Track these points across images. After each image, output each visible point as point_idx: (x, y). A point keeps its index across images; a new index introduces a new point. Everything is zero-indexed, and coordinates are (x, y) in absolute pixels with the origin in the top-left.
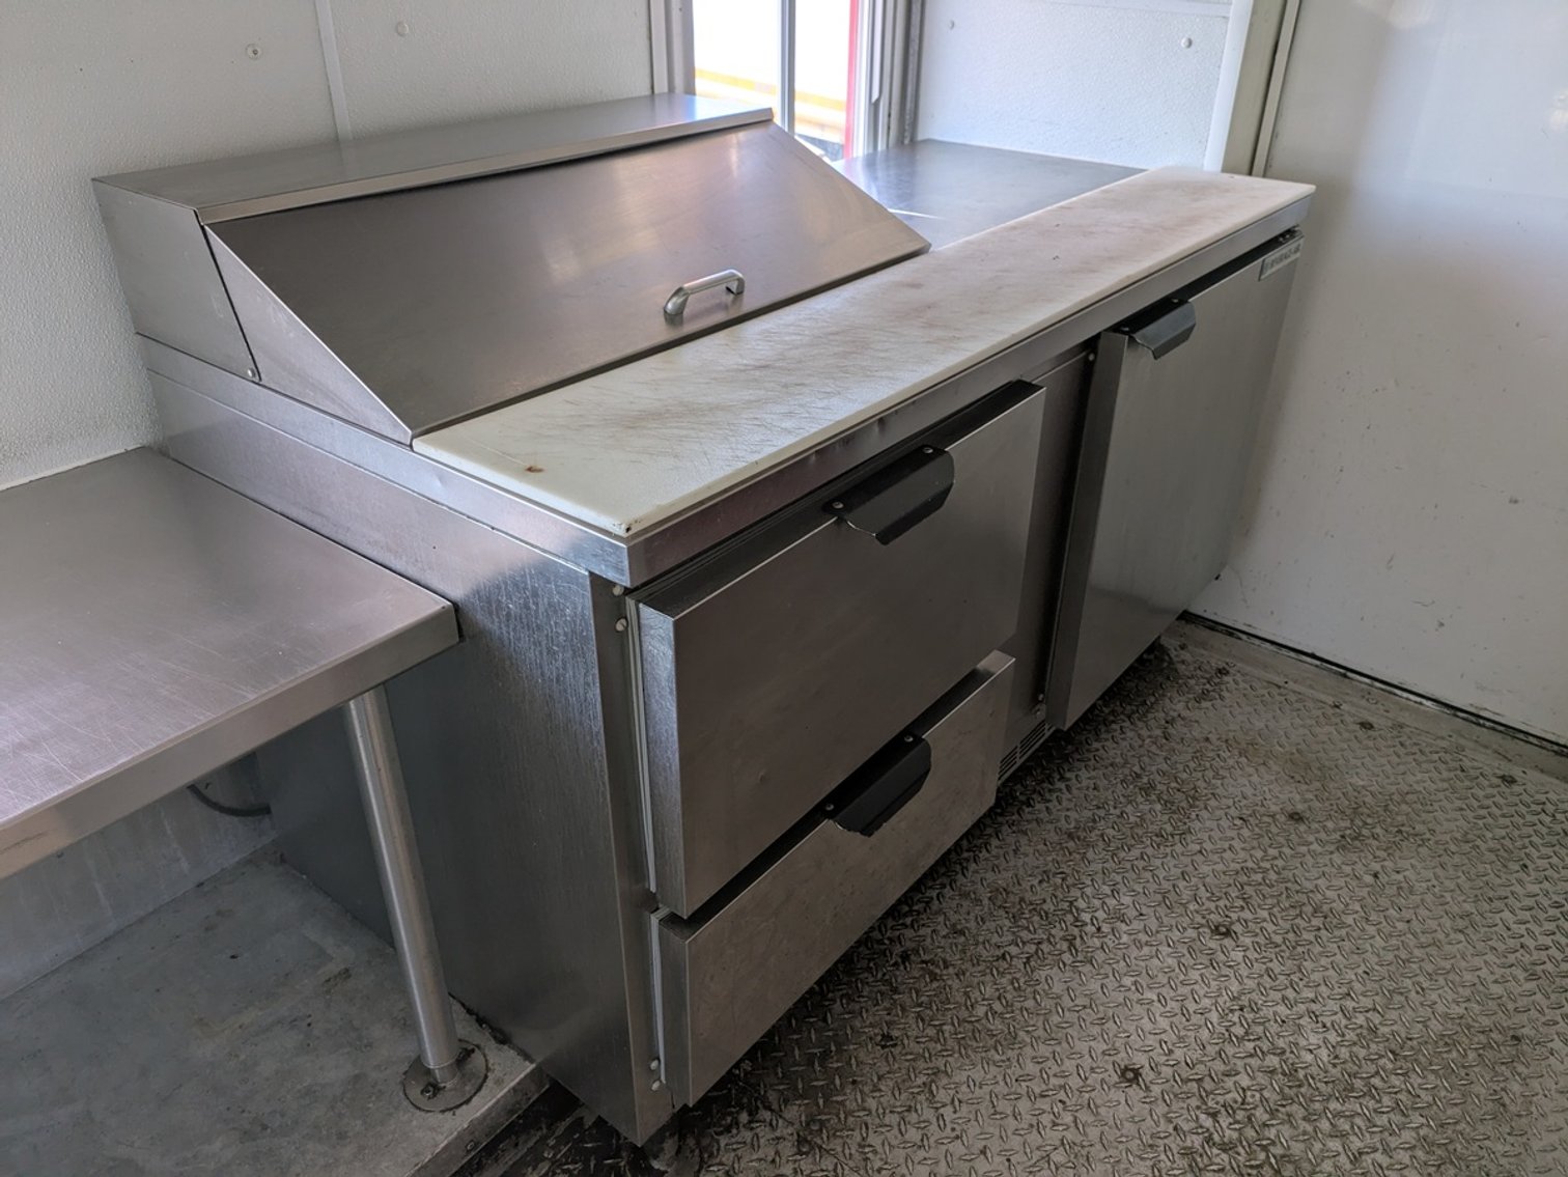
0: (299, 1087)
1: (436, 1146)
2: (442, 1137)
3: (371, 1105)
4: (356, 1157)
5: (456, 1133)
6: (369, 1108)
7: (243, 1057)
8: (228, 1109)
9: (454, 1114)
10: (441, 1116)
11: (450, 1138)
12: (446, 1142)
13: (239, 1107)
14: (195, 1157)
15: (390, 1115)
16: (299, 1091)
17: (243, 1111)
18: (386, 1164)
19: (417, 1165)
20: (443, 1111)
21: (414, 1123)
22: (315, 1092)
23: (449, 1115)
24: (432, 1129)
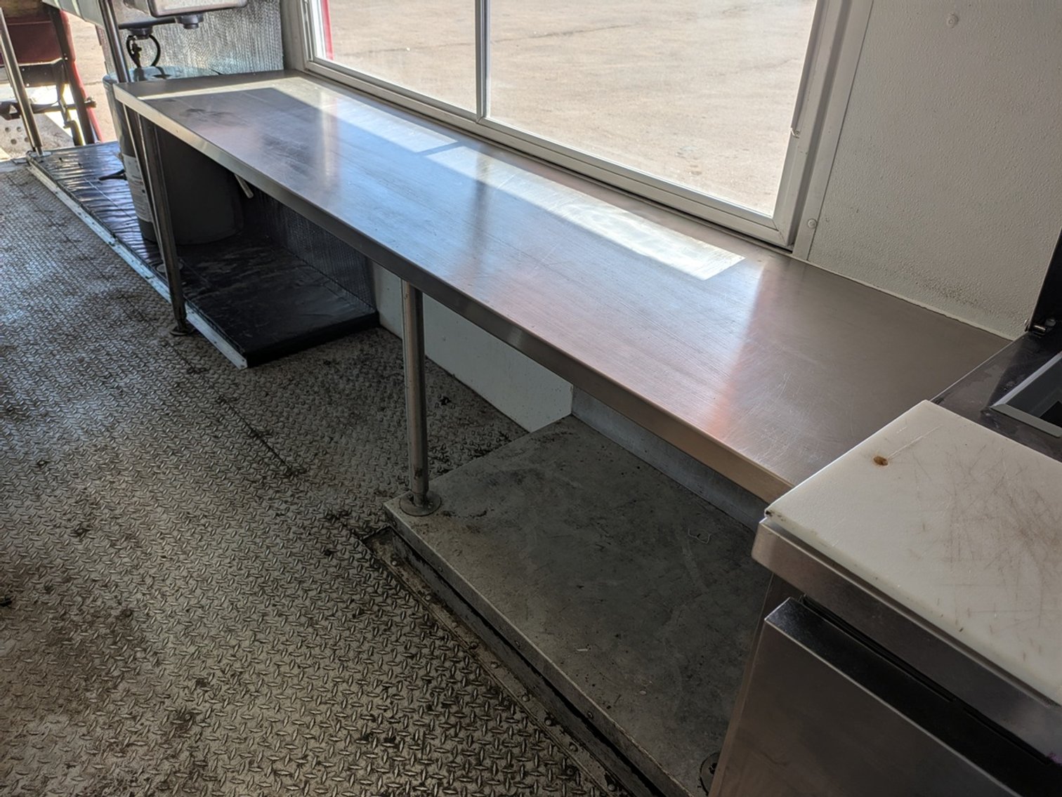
0: (719, 691)
1: (674, 776)
2: (680, 780)
3: (706, 734)
4: (668, 728)
5: (684, 788)
6: (703, 732)
7: (740, 658)
8: (702, 657)
9: (698, 787)
10: (697, 778)
11: (681, 786)
12: (677, 783)
13: (704, 662)
14: (671, 646)
15: (699, 746)
16: (716, 692)
17: (701, 664)
18: (662, 747)
19: (660, 765)
20: (701, 779)
21: (692, 761)
22: (715, 700)
23: (699, 783)
24: (687, 773)
